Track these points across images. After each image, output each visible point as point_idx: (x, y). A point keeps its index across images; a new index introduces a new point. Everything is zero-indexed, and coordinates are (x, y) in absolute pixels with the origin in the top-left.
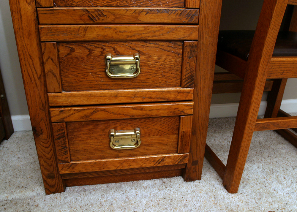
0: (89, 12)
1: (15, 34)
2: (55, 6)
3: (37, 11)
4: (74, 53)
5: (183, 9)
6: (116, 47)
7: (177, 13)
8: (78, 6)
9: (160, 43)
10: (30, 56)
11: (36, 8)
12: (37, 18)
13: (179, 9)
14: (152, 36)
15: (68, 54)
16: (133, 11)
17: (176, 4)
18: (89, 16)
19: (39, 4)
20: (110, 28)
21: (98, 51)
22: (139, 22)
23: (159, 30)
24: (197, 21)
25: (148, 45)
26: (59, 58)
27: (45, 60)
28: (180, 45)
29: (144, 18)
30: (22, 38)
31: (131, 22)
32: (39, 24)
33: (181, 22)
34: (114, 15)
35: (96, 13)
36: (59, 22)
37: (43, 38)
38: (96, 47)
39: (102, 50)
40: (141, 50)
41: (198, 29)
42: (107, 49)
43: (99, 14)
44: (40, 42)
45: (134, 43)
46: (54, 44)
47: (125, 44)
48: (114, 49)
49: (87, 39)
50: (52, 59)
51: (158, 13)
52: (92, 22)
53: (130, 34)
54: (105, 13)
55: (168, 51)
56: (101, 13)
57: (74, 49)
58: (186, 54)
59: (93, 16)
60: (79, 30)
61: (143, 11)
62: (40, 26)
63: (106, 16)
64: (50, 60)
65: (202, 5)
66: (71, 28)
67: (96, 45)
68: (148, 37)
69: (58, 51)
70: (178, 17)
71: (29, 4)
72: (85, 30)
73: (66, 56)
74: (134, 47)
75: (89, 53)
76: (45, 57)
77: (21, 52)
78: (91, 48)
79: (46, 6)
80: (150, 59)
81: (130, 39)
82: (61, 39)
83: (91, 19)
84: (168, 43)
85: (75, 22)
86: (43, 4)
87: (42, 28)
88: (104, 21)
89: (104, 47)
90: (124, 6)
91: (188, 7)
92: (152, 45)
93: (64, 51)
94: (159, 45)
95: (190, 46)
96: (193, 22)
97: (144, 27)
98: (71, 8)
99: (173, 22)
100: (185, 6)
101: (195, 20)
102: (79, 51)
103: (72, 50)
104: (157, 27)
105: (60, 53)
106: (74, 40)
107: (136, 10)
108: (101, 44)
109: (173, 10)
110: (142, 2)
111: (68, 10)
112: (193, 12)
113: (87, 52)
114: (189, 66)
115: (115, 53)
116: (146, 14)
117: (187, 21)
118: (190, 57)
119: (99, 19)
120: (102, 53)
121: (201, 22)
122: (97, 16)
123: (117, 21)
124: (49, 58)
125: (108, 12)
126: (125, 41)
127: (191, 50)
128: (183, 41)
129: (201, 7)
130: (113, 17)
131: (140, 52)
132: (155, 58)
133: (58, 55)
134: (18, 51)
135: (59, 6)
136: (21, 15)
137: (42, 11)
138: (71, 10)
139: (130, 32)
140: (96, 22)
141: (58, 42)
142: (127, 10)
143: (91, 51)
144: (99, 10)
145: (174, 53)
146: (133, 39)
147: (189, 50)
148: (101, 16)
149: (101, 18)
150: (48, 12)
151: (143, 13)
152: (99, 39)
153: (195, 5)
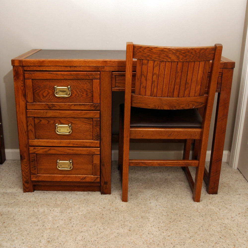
0: (48, 105)
1: (17, 113)
2: (34, 102)
3: (26, 104)
4: (41, 122)
5: (92, 104)
6: (60, 120)
7: (89, 105)
8: (44, 102)
9: (81, 119)
10: (22, 122)
11: (26, 103)
12: (26, 107)
13: (90, 103)
14: (77, 116)
15: (39, 123)
16: (68, 105)
17: (89, 101)
18: (48, 107)
19: (27, 101)
20: (57, 112)
21: (52, 122)
22: (71, 109)
23: (80, 114)
24: (99, 109)
25: (75, 119)
26: (35, 124)
27: (28, 125)
28: (91, 120)
29: (73, 108)
30: (19, 115)
31: (67, 109)
32: (27, 109)
33: (91, 109)
34: (59, 106)
35: (51, 105)
36: (35, 109)
37: (28, 116)
38: (52, 120)
39: (54, 121)
40: (72, 122)
41: (99, 113)
42: (57, 121)
43: (53, 106)
44: (27, 117)
45: (69, 118)
46: (33, 118)
47: (64, 119)
48: (60, 121)
49: (47, 116)
50: (31, 125)
51: (80, 105)
52: (49, 109)
53: (66, 115)
54: (55, 105)
55: (86, 123)
56: (53, 105)
57: (41, 120)
58: (94, 124)
59: (50, 107)
60: (44, 113)
61: (72, 105)
62: (27, 111)
63: (56, 107)
64: (30, 125)
65: (101, 101)
66: (40, 112)
67: (51, 119)
68: (75, 116)
69: (34, 121)
70: (89, 107)
71: (23, 101)
72: (46, 112)
73: (38, 123)
74: (69, 120)
75: (48, 122)
76: (29, 124)
77: (18, 121)
78: (49, 120)
79: (30, 102)
80: (77, 126)
81: (66, 117)
82: (36, 116)
83: (49, 108)
84: (85, 119)
85: (42, 109)
86: (29, 101)
87: (28, 111)
88: (55, 109)
89: (55, 120)
90: (64, 102)
91: (94, 103)
92: (77, 120)
93: (37, 121)
94: (81, 120)
95: (96, 120)
96: (97, 109)
97: (73, 112)
98: (41, 103)
99: (87, 109)
100: (93, 102)
101: (98, 108)
102: (43, 121)
103: (41, 121)
104: (79, 112)
105: (35, 122)
106: (41, 117)
107: (69, 104)
108: (53, 118)
109: (87, 104)
110: (72, 101)
111: (39, 104)
112: (97, 105)
113: (47, 122)
114: (96, 130)
115: (60, 123)
116: (74, 106)
117: (94, 109)
118: (96, 126)
119: (53, 108)
120: (54, 122)
121: (101, 109)
122: (52, 107)
123: (61, 109)
124: (30, 124)
125: (57, 105)
126: (65, 118)
127: (96, 123)
128: (92, 118)
129: (101, 103)
130: (59, 107)
131: (72, 123)
132: (79, 125)
133: (34, 123)
134: (17, 120)
135: (36, 102)
136: (20, 105)
137: (29, 104)
138: (41, 104)
139: (67, 114)
140: (51, 109)
141: (34, 117)
142: (65, 104)
143: (49, 121)
144: (53, 104)
145: (88, 123)
146: (68, 117)
147: (95, 122)
148: (53, 107)
149: (54, 107)
150: (31, 105)
151: (73, 105)
152: (53, 116)
153: (98, 102)
